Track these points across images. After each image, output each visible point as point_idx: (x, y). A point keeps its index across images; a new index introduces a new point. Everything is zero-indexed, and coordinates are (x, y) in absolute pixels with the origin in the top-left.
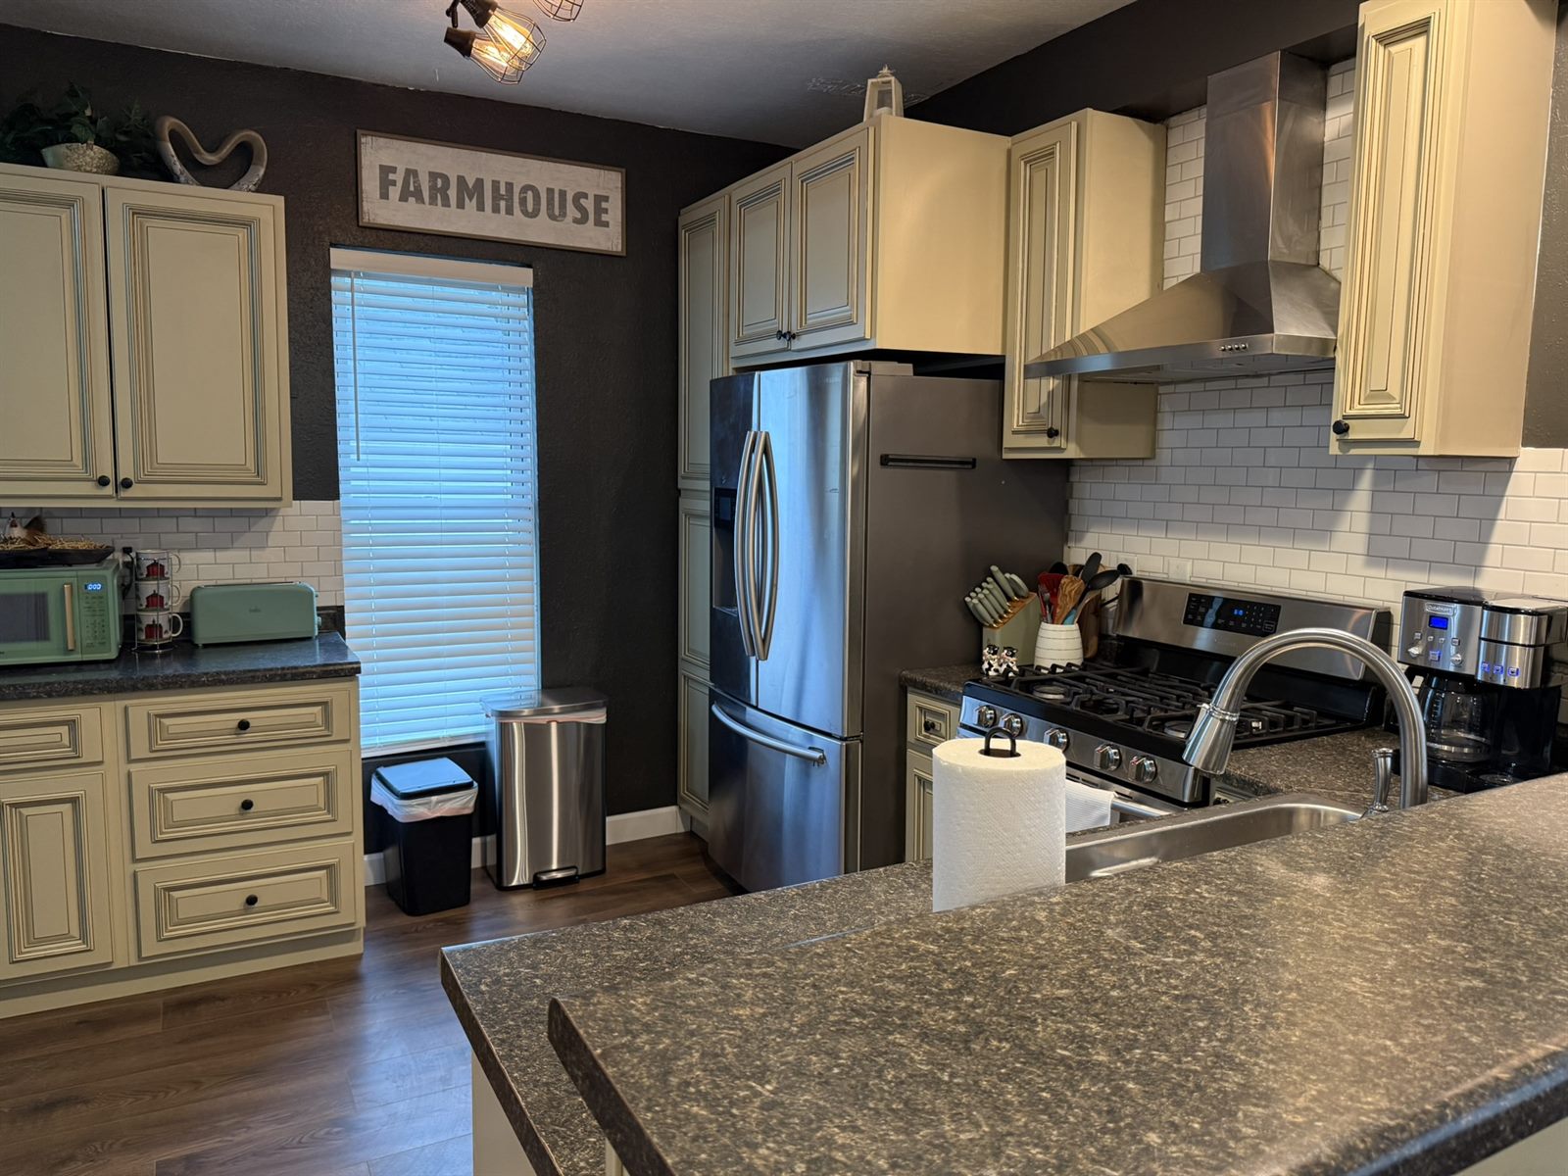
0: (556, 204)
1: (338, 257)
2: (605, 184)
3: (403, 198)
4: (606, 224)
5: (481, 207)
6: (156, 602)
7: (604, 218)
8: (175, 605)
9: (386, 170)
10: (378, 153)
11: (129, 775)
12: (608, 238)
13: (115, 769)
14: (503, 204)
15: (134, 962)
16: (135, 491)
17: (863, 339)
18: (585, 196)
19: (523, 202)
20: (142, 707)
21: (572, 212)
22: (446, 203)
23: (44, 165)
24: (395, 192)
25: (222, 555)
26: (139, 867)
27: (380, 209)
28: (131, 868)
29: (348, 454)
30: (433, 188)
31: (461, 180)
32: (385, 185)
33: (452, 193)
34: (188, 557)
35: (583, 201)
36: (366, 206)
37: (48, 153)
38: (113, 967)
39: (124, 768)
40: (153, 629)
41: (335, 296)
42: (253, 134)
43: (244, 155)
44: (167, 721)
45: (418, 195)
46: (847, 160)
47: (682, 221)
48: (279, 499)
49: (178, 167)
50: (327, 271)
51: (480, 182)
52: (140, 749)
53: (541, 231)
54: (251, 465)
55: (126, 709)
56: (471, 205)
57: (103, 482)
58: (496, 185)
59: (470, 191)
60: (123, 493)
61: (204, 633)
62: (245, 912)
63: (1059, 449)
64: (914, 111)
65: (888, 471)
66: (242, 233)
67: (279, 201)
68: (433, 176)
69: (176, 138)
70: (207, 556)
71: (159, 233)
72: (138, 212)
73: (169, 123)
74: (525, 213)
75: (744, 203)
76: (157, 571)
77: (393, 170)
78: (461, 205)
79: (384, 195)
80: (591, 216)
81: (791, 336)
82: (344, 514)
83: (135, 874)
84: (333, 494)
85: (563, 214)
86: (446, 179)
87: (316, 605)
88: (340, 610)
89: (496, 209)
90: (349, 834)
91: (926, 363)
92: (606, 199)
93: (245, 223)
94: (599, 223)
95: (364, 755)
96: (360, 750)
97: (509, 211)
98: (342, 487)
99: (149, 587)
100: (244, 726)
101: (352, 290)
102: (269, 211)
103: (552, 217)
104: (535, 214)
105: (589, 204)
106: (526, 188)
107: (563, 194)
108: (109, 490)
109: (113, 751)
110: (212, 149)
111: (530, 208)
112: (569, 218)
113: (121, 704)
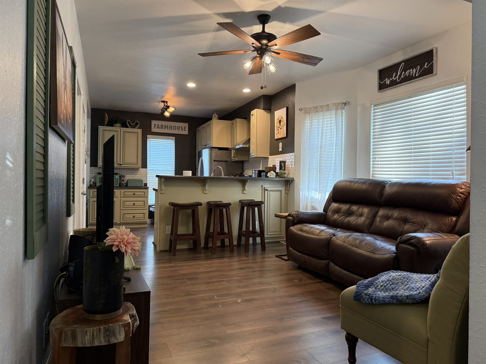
0: (178, 128)
1: (148, 136)
2: (186, 125)
3: (157, 128)
4: (186, 131)
5: (168, 129)
6: (123, 180)
7: (185, 130)
8: (126, 181)
9: (155, 125)
10: (154, 122)
11: (121, 199)
12: (186, 132)
13: (119, 198)
14: (171, 128)
15: (119, 223)
16: (122, 166)
17: (211, 146)
18: (183, 127)
19: (174, 128)
20: (123, 191)
21: (181, 129)
22: (163, 129)
23: (113, 126)
24: (156, 127)
25: (132, 175)
26: (121, 211)
27: (154, 130)
28: (120, 211)
29: (149, 162)
30: (161, 127)
31: (165, 125)
32: (155, 126)
33: (164, 127)
34: (127, 175)
35: (182, 128)
36: (152, 129)
37: (114, 125)
38: (117, 223)
39: (120, 198)
40: (123, 184)
41: (148, 143)
42: (138, 121)
43: (137, 124)
44: (125, 193)
45: (159, 128)
46: (209, 125)
47: (197, 130)
48: (139, 167)
49: (129, 126)
50: (147, 138)
51: (168, 126)
52: (122, 196)
53: (176, 132)
54: (136, 163)
55: (121, 191)
56: (166, 129)
57: (119, 164)
58: (170, 126)
59: (166, 127)
60: (121, 166)
61: (129, 185)
62: (133, 218)
63: (235, 159)
64: (220, 118)
65: (215, 162)
66: (136, 134)
67: (141, 130)
68: (161, 125)
69: (129, 122)
70: (130, 175)
71: (127, 134)
72: (124, 132)
73: (128, 120)
74: (174, 129)
75: (202, 128)
76: (124, 176)
77: (156, 125)
78: (165, 129)
79: (155, 128)
80: (184, 129)
81: (206, 146)
82: (148, 171)
83: (120, 212)
84: (146, 168)
85: (179, 129)
86: (163, 125)
87: (144, 183)
88: (147, 184)
89: (170, 129)
90: (146, 209)
91: (220, 149)
92: (186, 127)
93: (137, 133)
94: (184, 130)
95: (149, 205)
96: (148, 204)
97: (172, 129)
98: (148, 167)
99: (123, 178)
100: (134, 194)
101: (150, 140)
102: (140, 131)
103: (178, 130)
104: (175, 130)
105: (183, 128)
106: (174, 126)
107: (179, 127)
108: (119, 165)
109: (119, 196)
110: (133, 123)
111: (175, 129)
112: (180, 130)
113: (120, 190)
